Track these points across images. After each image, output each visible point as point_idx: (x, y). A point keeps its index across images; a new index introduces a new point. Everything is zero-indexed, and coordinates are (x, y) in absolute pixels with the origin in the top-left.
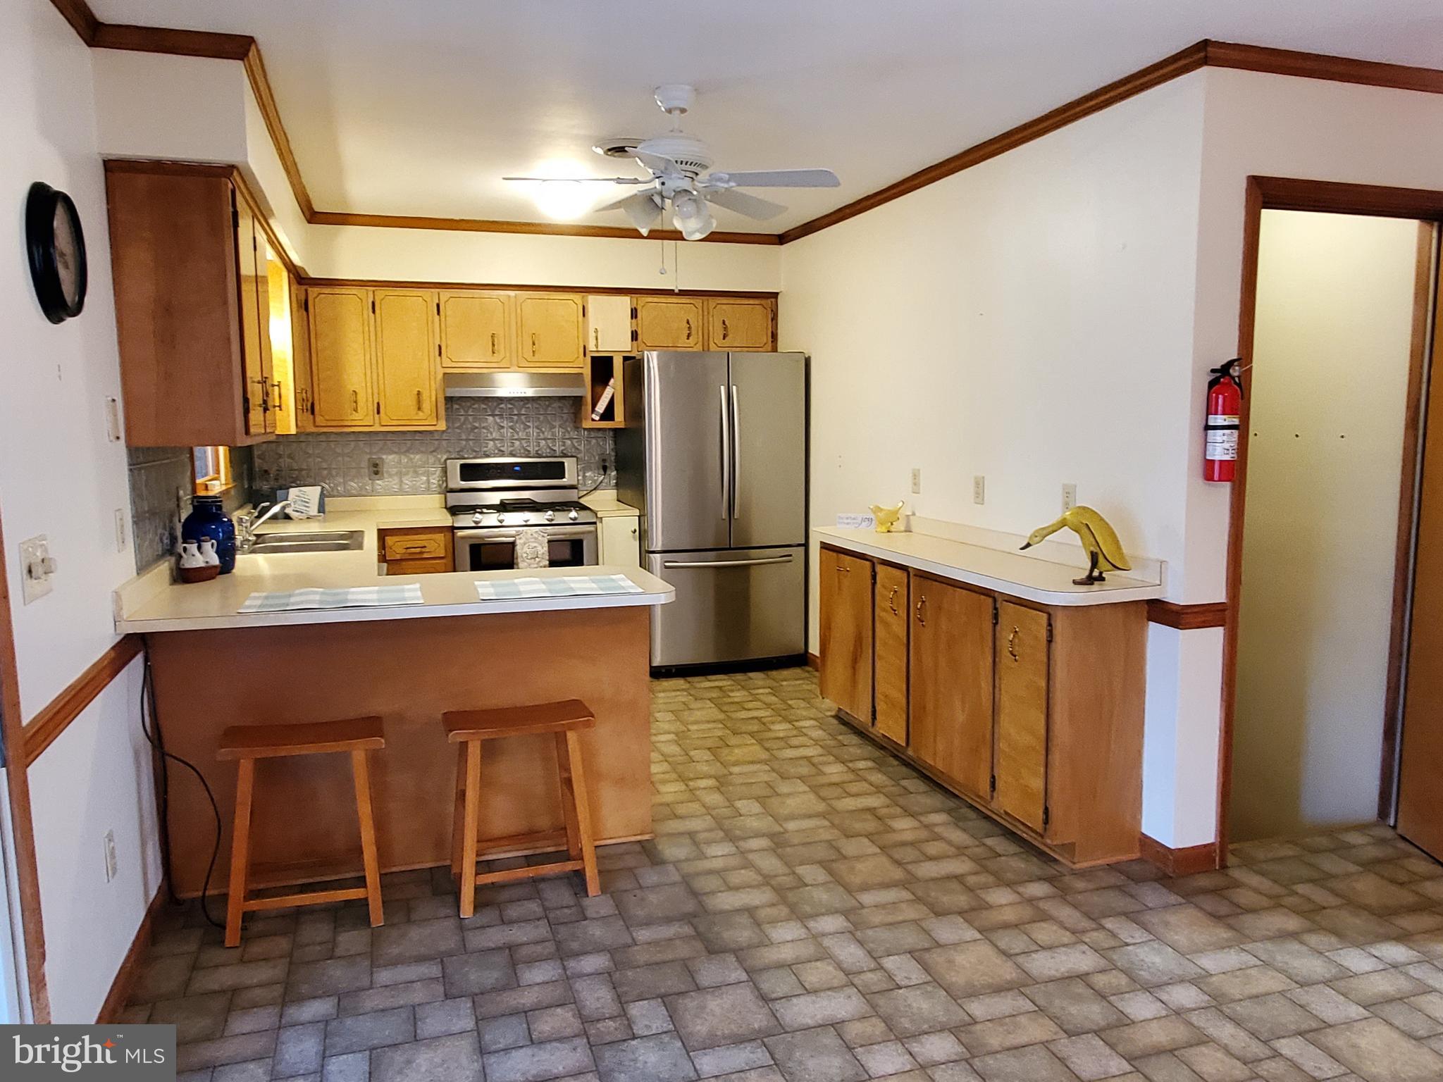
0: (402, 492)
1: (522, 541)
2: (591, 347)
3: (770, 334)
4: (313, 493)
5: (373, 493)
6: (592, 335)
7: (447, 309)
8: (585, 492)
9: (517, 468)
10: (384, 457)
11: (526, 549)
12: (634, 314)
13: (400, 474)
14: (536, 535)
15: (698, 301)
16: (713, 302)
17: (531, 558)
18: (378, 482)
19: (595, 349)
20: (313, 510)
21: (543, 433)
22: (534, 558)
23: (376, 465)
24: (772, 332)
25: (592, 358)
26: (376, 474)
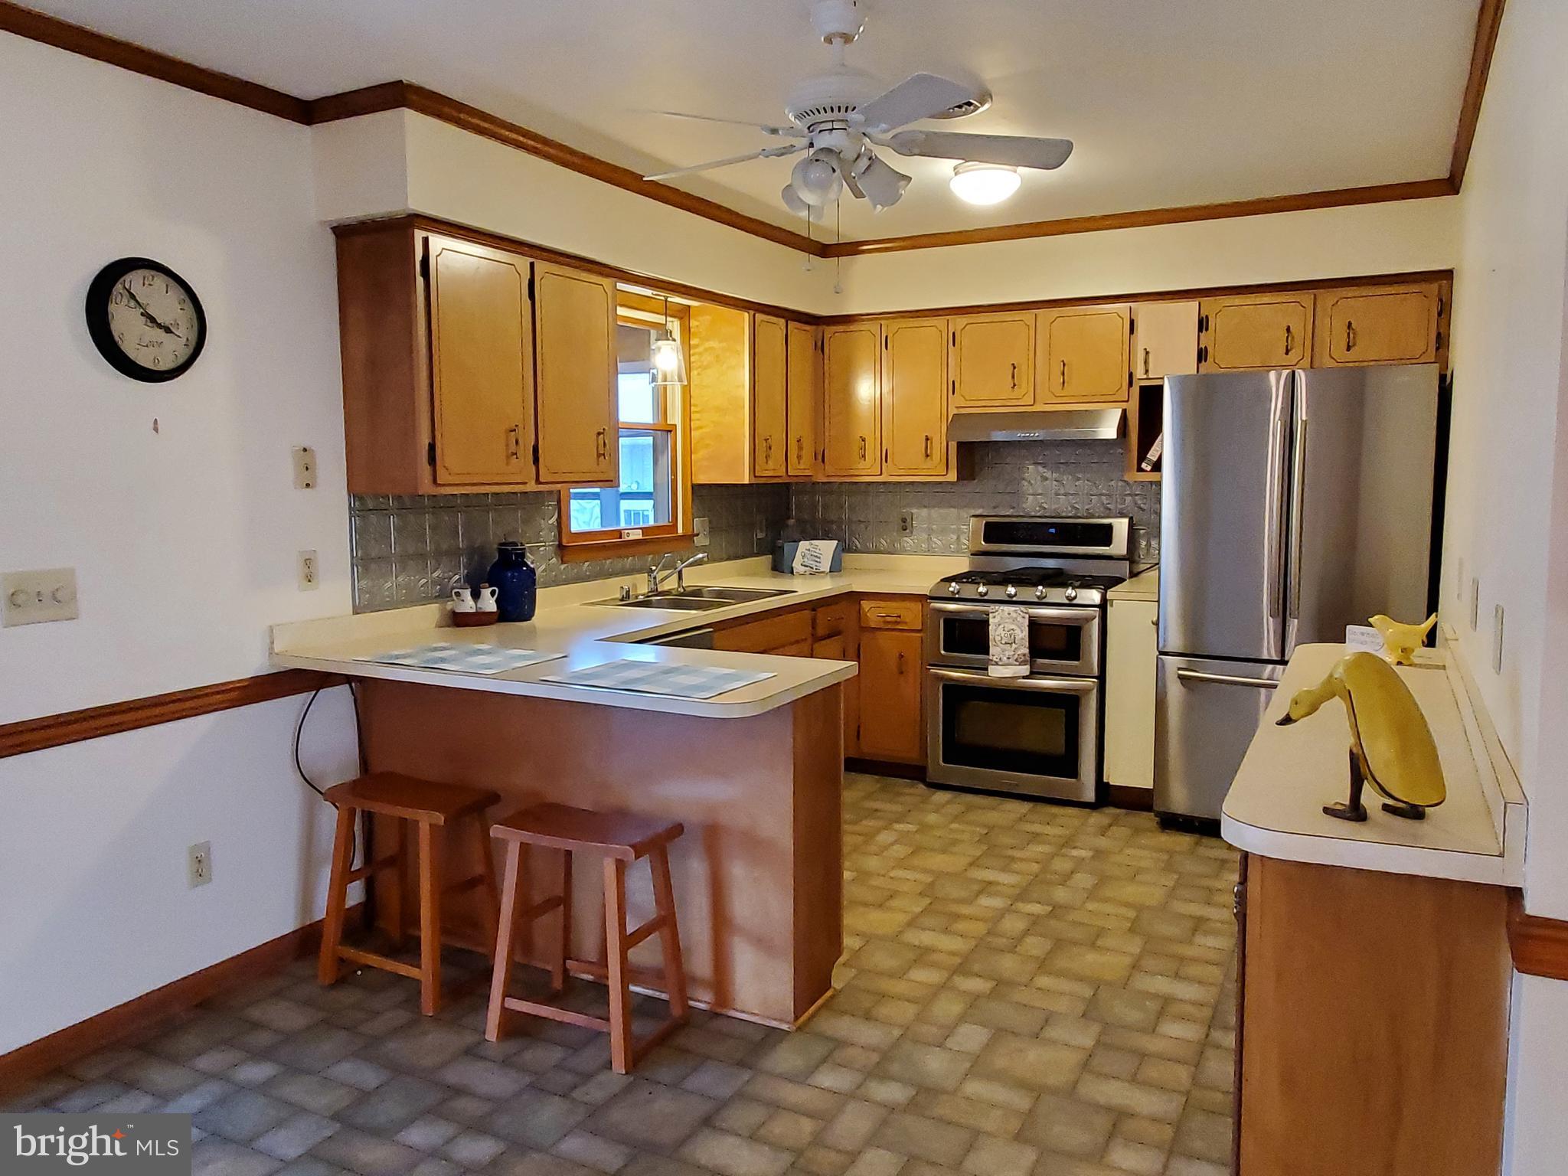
0: (930, 551)
1: (996, 620)
2: (1139, 373)
3: (1433, 336)
4: (826, 548)
5: (903, 551)
6: (1141, 356)
7: (964, 340)
8: (1149, 566)
9: (1053, 530)
10: (914, 511)
11: (1000, 630)
12: (1203, 324)
13: (930, 532)
14: (1014, 615)
15: (1306, 298)
16: (1328, 297)
17: (1006, 643)
18: (905, 539)
19: (1145, 377)
20: (825, 566)
21: (1097, 487)
22: (1011, 644)
23: (904, 520)
24: (1439, 335)
25: (1141, 388)
26: (905, 530)
